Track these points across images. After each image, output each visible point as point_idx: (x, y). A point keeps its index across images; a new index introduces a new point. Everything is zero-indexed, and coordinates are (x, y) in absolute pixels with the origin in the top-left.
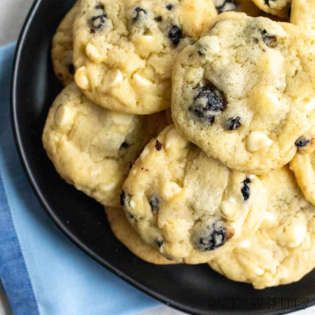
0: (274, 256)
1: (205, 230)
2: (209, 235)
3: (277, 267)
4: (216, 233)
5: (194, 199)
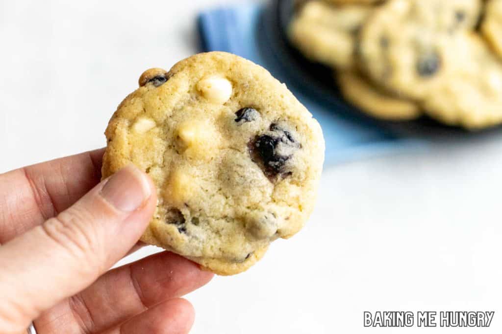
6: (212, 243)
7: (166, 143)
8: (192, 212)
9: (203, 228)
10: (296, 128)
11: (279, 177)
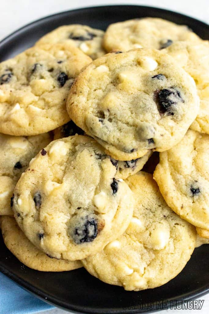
0: (142, 258)
1: (79, 221)
2: (83, 225)
3: (145, 269)
4: (89, 223)
5: (71, 192)
6: (115, 134)
7: (110, 80)
8: (110, 115)
9: (113, 125)
10: (185, 93)
11: (166, 114)
